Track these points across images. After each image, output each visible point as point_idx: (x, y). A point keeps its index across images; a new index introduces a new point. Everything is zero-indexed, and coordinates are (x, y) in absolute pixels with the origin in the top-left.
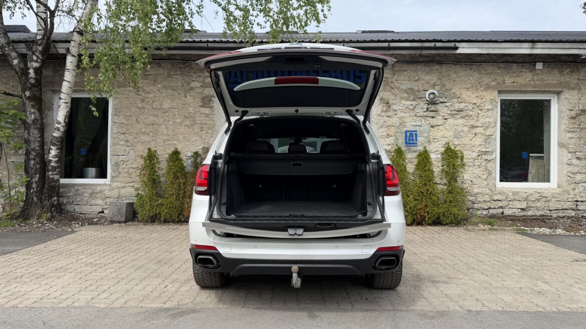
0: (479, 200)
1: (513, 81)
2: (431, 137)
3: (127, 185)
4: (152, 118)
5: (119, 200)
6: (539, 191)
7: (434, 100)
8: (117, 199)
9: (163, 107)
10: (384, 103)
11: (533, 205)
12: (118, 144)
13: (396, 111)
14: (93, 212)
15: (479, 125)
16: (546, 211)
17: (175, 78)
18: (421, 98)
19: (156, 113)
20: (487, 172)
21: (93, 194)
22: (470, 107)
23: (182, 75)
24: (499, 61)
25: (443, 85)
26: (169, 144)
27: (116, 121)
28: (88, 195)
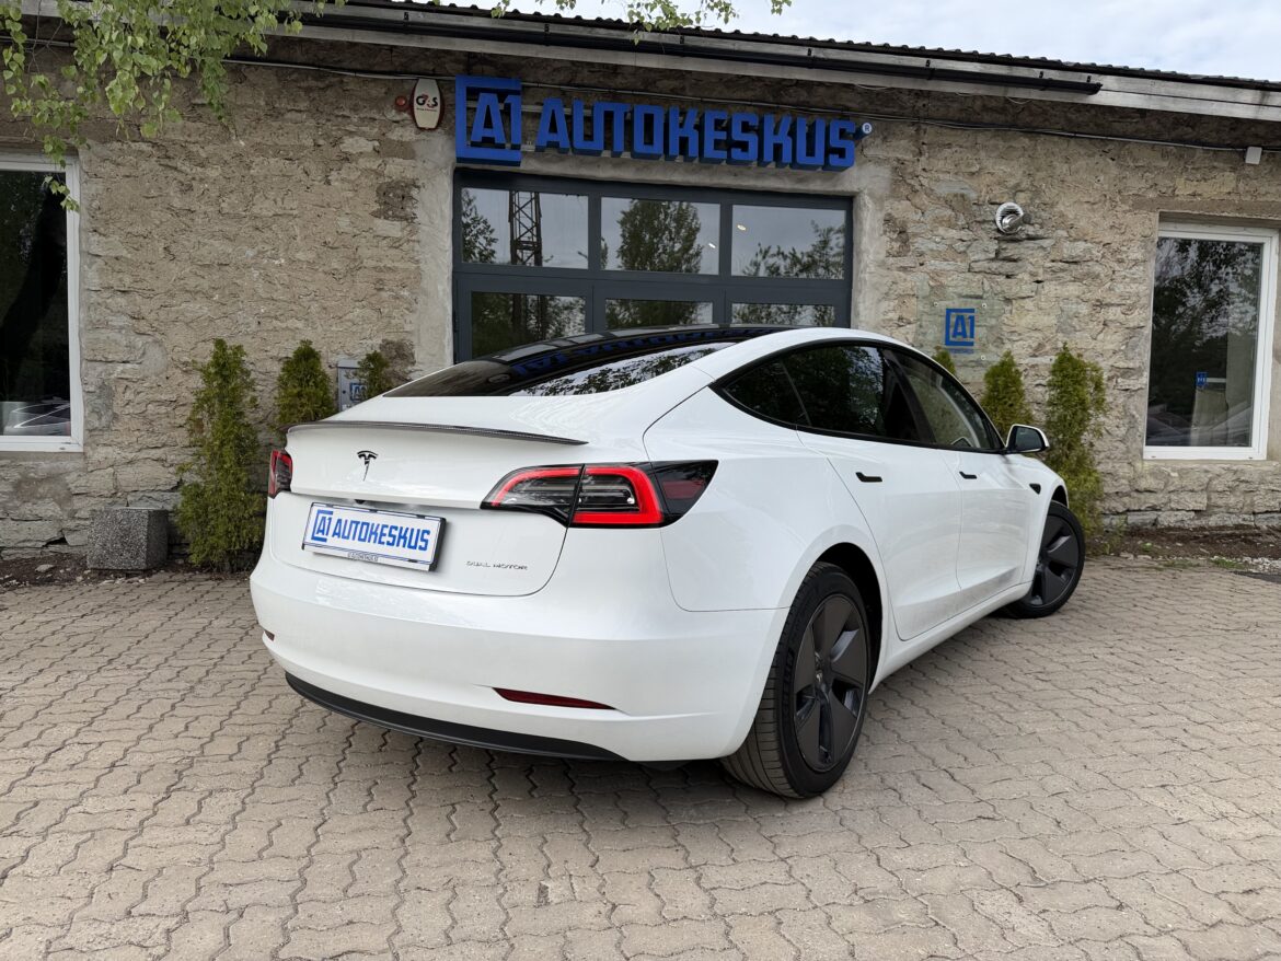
0: (1106, 490)
1: (1193, 189)
2: (1004, 328)
3: (143, 455)
4: (219, 246)
5: (114, 503)
6: (1235, 468)
7: (1013, 231)
8: (110, 500)
9: (256, 210)
10: (894, 232)
11: (1220, 502)
12: (107, 325)
13: (922, 254)
14: (29, 541)
15: (1116, 301)
16: (1246, 516)
17: (291, 121)
18: (984, 222)
19: (231, 228)
20: (1126, 421)
21: (23, 485)
22: (1096, 252)
23: (315, 112)
24: (1166, 137)
25: (1037, 192)
26: (275, 329)
27: (95, 250)
28: (11, 489)
